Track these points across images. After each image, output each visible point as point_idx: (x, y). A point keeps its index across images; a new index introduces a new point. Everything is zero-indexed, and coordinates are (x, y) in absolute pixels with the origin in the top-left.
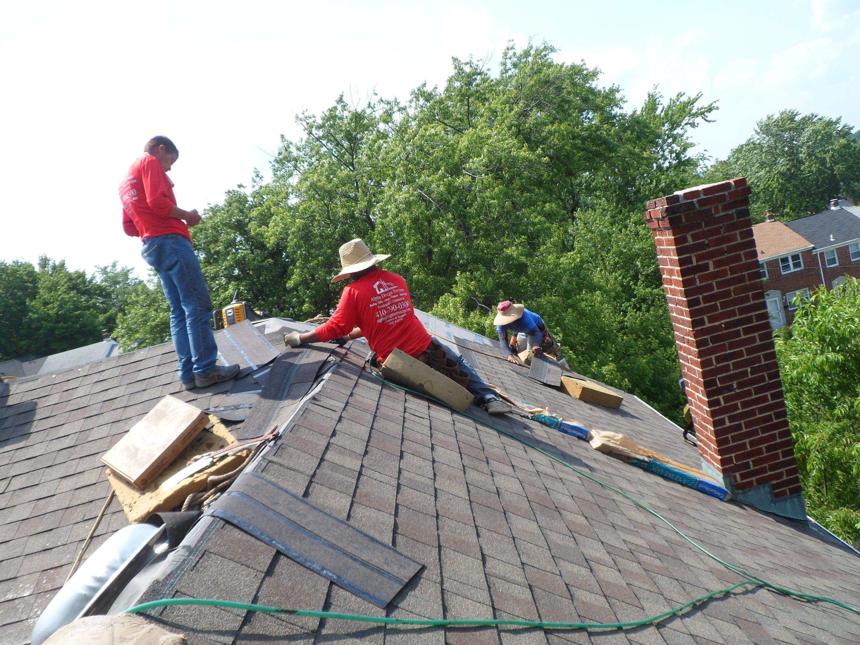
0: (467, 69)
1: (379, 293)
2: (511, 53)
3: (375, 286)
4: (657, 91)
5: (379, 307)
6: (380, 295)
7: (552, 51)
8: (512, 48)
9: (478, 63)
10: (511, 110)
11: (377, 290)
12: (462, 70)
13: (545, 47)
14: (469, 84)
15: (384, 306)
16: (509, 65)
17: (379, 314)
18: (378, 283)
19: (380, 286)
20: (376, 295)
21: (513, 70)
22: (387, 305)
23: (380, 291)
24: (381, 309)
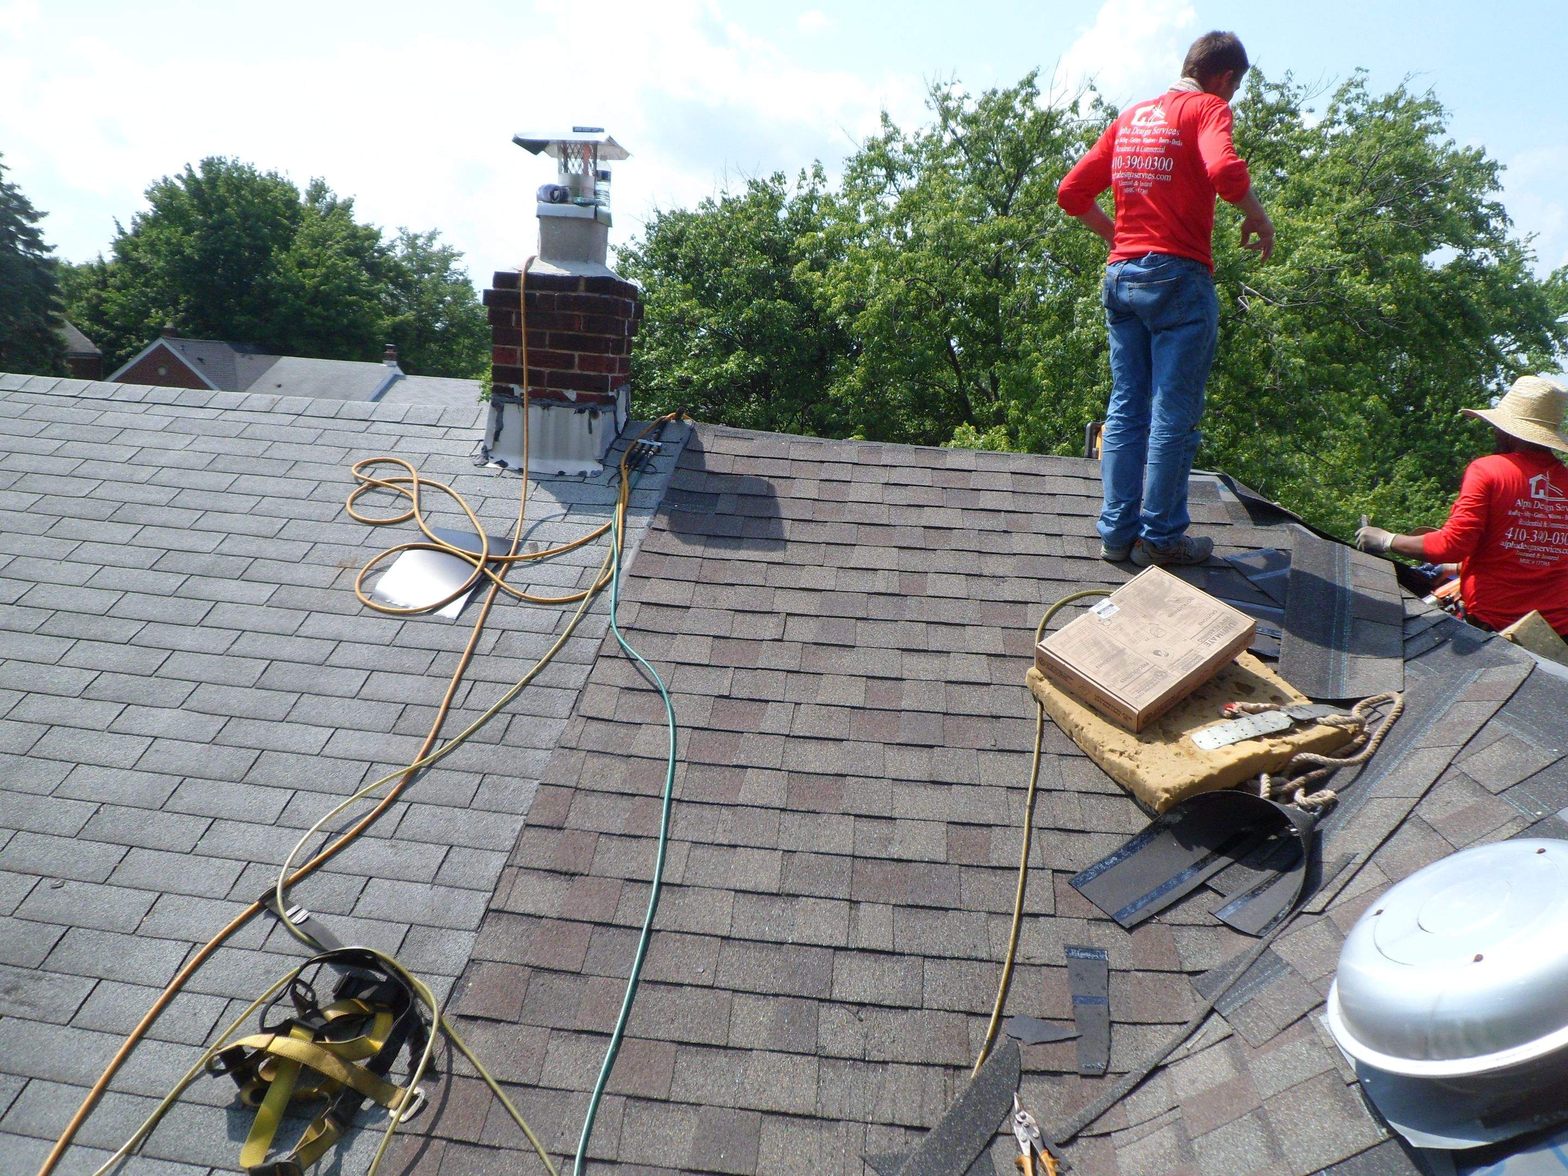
0: (1271, 98)
1: (1533, 496)
2: (1354, 92)
3: (1533, 481)
4: (1531, 246)
5: (1521, 522)
6: (1532, 500)
7: (1435, 112)
8: (1360, 85)
9: (1298, 91)
10: (1340, 200)
11: (1533, 490)
12: (1260, 95)
13: (1428, 101)
14: (1265, 126)
15: (1529, 523)
16: (1341, 116)
17: (1513, 533)
18: (1540, 477)
19: (1541, 485)
20: (1527, 496)
21: (1345, 126)
22: (1535, 524)
23: (1537, 493)
24: (1522, 527)
